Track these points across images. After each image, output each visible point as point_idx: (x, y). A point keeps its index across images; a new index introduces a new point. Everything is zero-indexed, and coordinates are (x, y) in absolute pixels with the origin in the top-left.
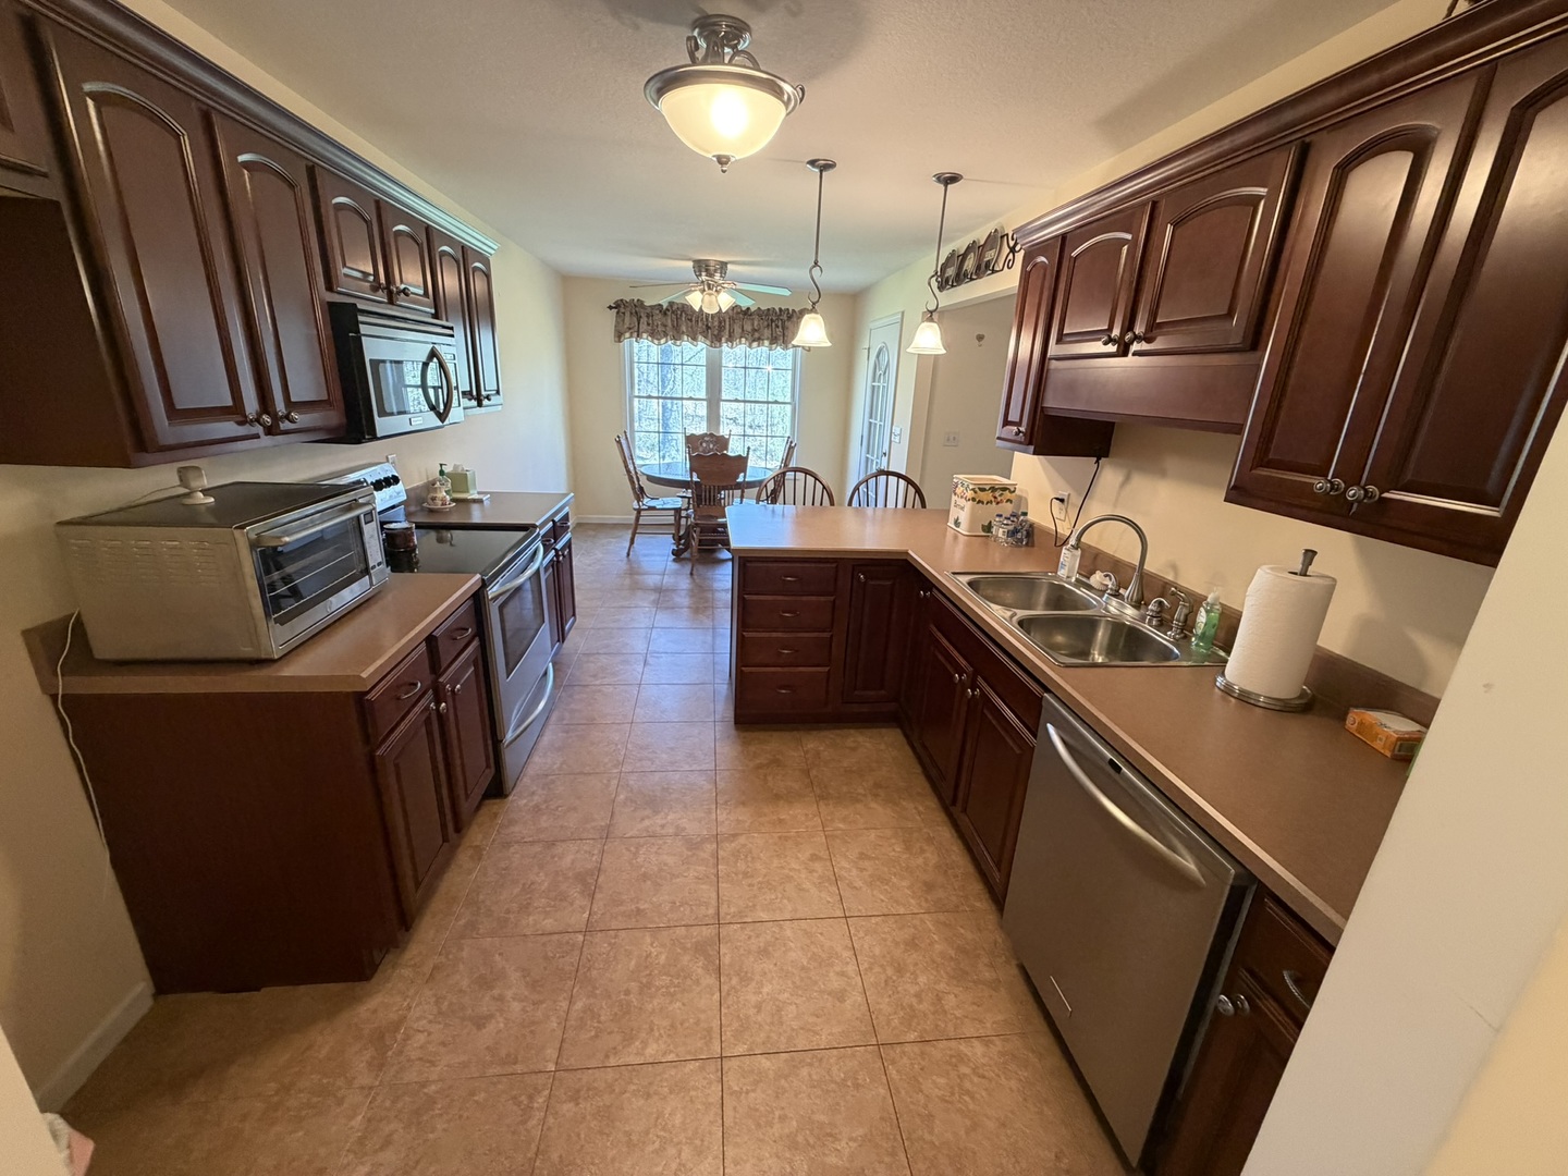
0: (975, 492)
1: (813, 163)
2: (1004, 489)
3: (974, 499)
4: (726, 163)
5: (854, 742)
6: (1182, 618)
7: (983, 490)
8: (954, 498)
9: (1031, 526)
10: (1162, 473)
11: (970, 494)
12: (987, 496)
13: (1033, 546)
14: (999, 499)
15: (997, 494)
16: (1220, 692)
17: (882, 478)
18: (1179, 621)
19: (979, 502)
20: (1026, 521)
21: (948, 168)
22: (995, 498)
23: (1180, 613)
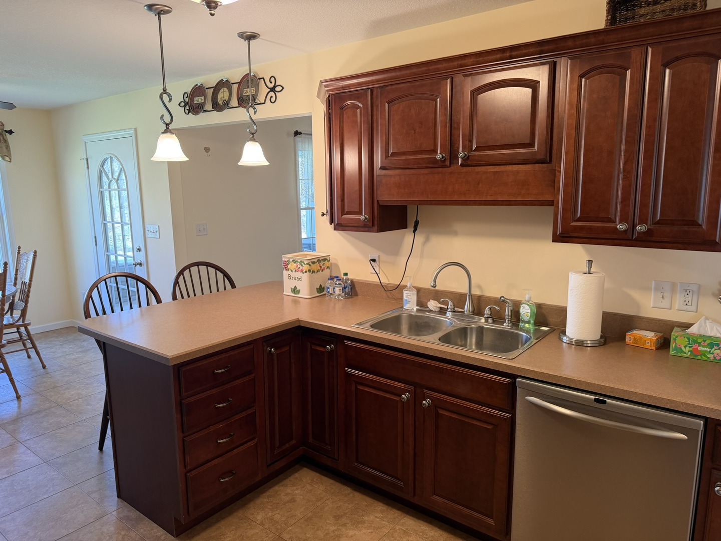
0: (310, 265)
1: (150, 7)
2: (325, 260)
3: (309, 271)
4: (215, 8)
5: (287, 494)
6: (510, 314)
7: (313, 263)
8: (285, 273)
9: (352, 281)
10: (455, 233)
11: (306, 267)
12: (315, 267)
13: (356, 295)
14: (323, 267)
15: (321, 264)
16: (567, 345)
17: (194, 269)
18: (508, 316)
19: (313, 272)
20: (348, 279)
21: (250, 29)
22: (321, 267)
23: (507, 311)
